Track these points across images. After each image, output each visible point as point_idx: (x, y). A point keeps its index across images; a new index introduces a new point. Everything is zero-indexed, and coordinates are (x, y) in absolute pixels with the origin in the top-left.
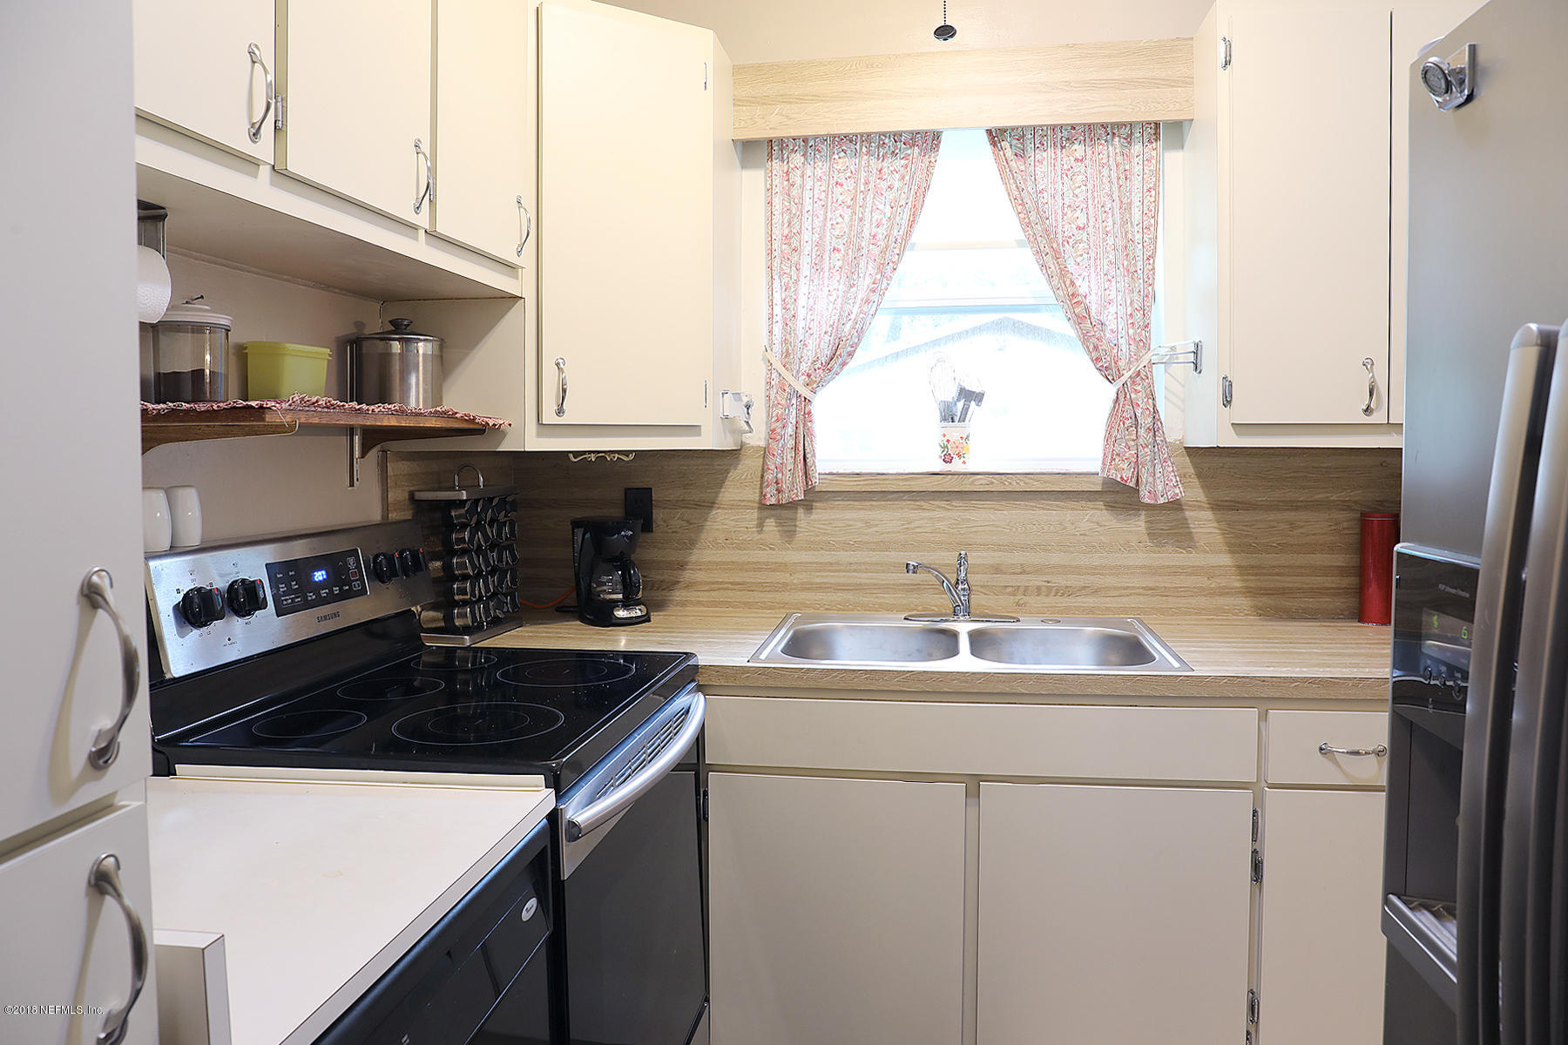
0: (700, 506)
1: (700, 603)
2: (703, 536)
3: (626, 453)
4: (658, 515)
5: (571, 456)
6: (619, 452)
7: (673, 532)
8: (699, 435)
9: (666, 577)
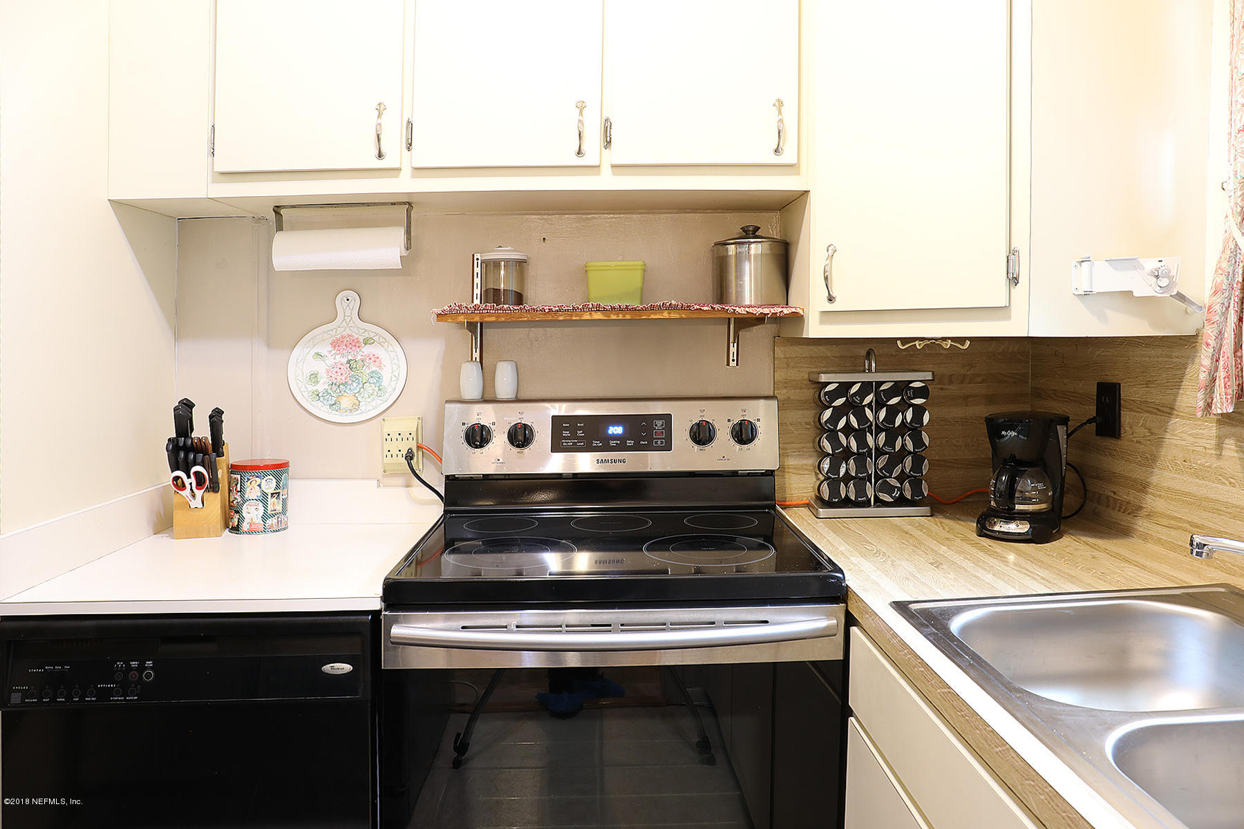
0: (1160, 410)
1: (1159, 541)
2: (1163, 451)
3: (961, 340)
4: (1126, 417)
5: (899, 342)
6: (953, 339)
7: (1137, 442)
8: (1009, 318)
9: (1130, 498)
